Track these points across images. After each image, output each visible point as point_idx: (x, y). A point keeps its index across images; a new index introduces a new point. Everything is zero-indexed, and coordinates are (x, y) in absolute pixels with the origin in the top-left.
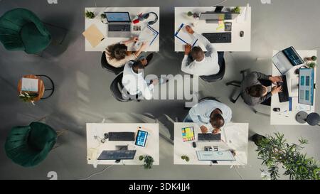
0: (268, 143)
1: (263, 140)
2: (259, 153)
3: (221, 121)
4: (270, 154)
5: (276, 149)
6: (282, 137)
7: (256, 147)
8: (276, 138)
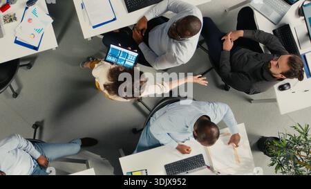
0: (287, 147)
1: (276, 144)
2: (276, 169)
3: (214, 129)
4: (295, 164)
5: (303, 153)
6: (307, 129)
7: (268, 160)
8: (298, 134)
